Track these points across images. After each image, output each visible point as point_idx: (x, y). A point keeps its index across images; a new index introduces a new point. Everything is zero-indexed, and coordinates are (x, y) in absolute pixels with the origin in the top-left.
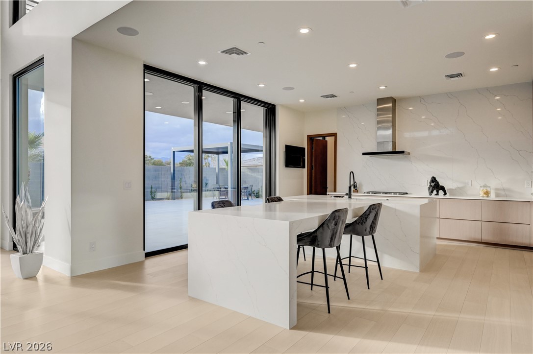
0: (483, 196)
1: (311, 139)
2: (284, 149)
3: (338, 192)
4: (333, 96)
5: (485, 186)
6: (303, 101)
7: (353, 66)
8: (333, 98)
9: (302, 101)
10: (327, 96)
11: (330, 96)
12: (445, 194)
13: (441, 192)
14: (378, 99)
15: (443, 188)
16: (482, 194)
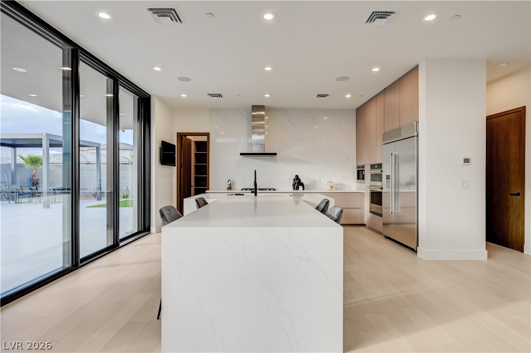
0: (330, 190)
1: (181, 136)
2: (159, 145)
3: (211, 190)
4: (220, 96)
5: (330, 182)
6: (186, 96)
7: (268, 69)
8: (219, 98)
9: (184, 96)
10: (213, 95)
11: (217, 95)
12: (304, 189)
13: (301, 187)
14: (252, 106)
15: (302, 185)
16: (329, 188)
